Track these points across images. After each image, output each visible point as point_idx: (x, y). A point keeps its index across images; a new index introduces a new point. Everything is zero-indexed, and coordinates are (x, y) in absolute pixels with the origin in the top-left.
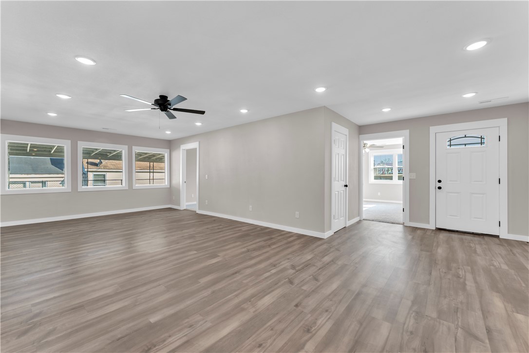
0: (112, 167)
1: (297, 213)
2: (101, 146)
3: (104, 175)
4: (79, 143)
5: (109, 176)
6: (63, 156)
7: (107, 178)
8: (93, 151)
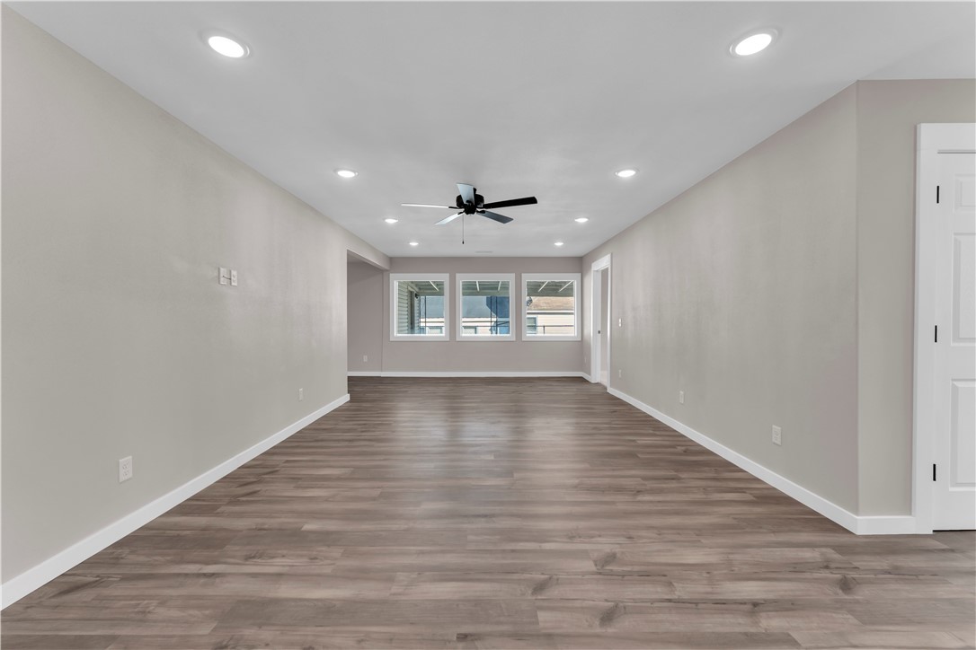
0: (545, 306)
1: (776, 428)
2: (546, 278)
3: (535, 318)
4: (458, 275)
5: (541, 320)
6: (508, 293)
7: (539, 323)
8: (539, 285)
